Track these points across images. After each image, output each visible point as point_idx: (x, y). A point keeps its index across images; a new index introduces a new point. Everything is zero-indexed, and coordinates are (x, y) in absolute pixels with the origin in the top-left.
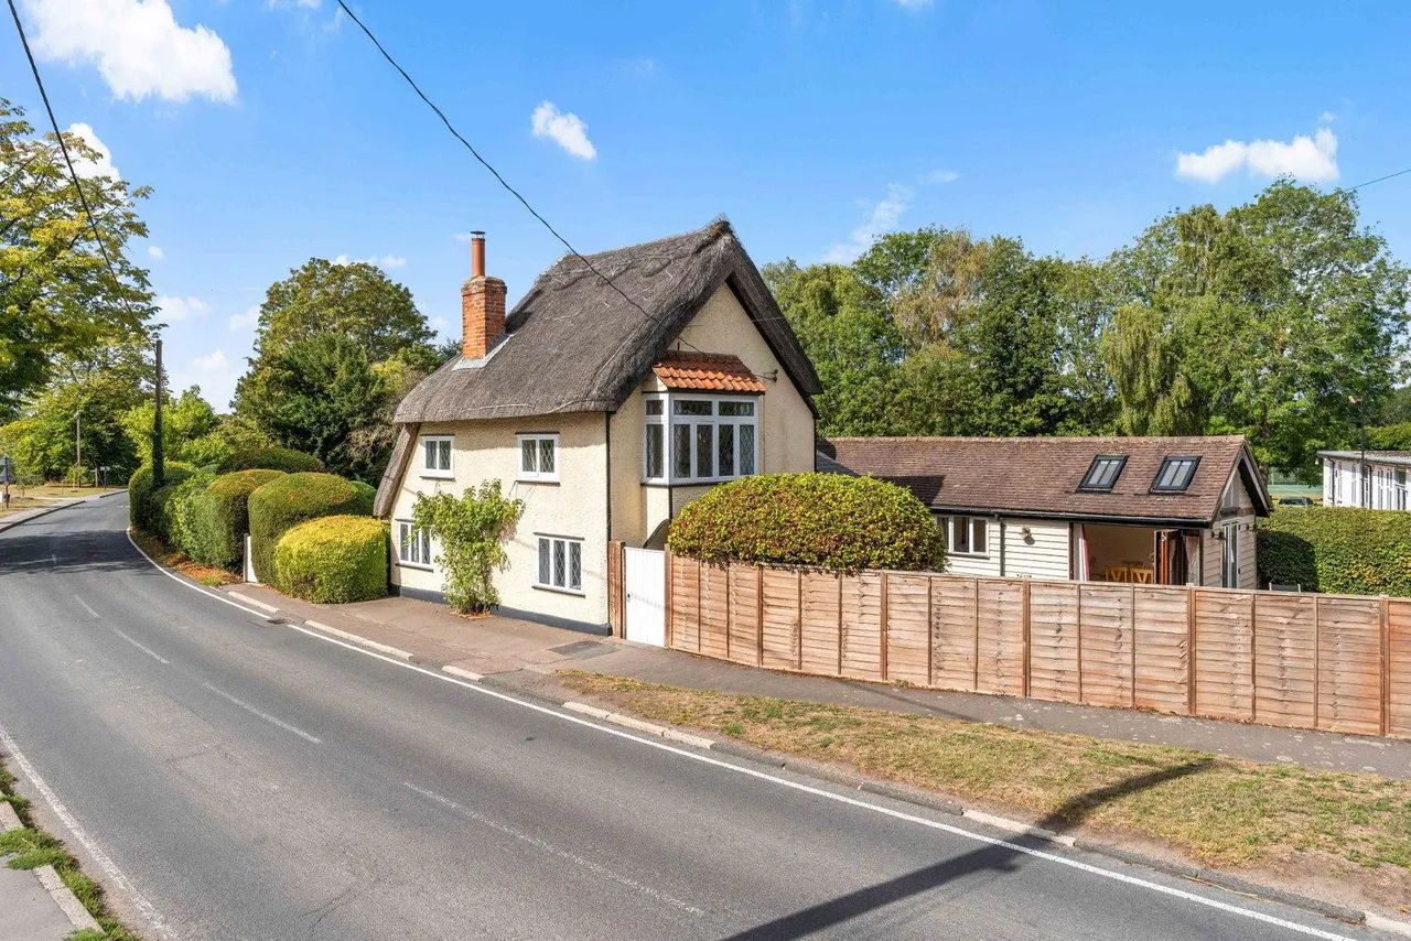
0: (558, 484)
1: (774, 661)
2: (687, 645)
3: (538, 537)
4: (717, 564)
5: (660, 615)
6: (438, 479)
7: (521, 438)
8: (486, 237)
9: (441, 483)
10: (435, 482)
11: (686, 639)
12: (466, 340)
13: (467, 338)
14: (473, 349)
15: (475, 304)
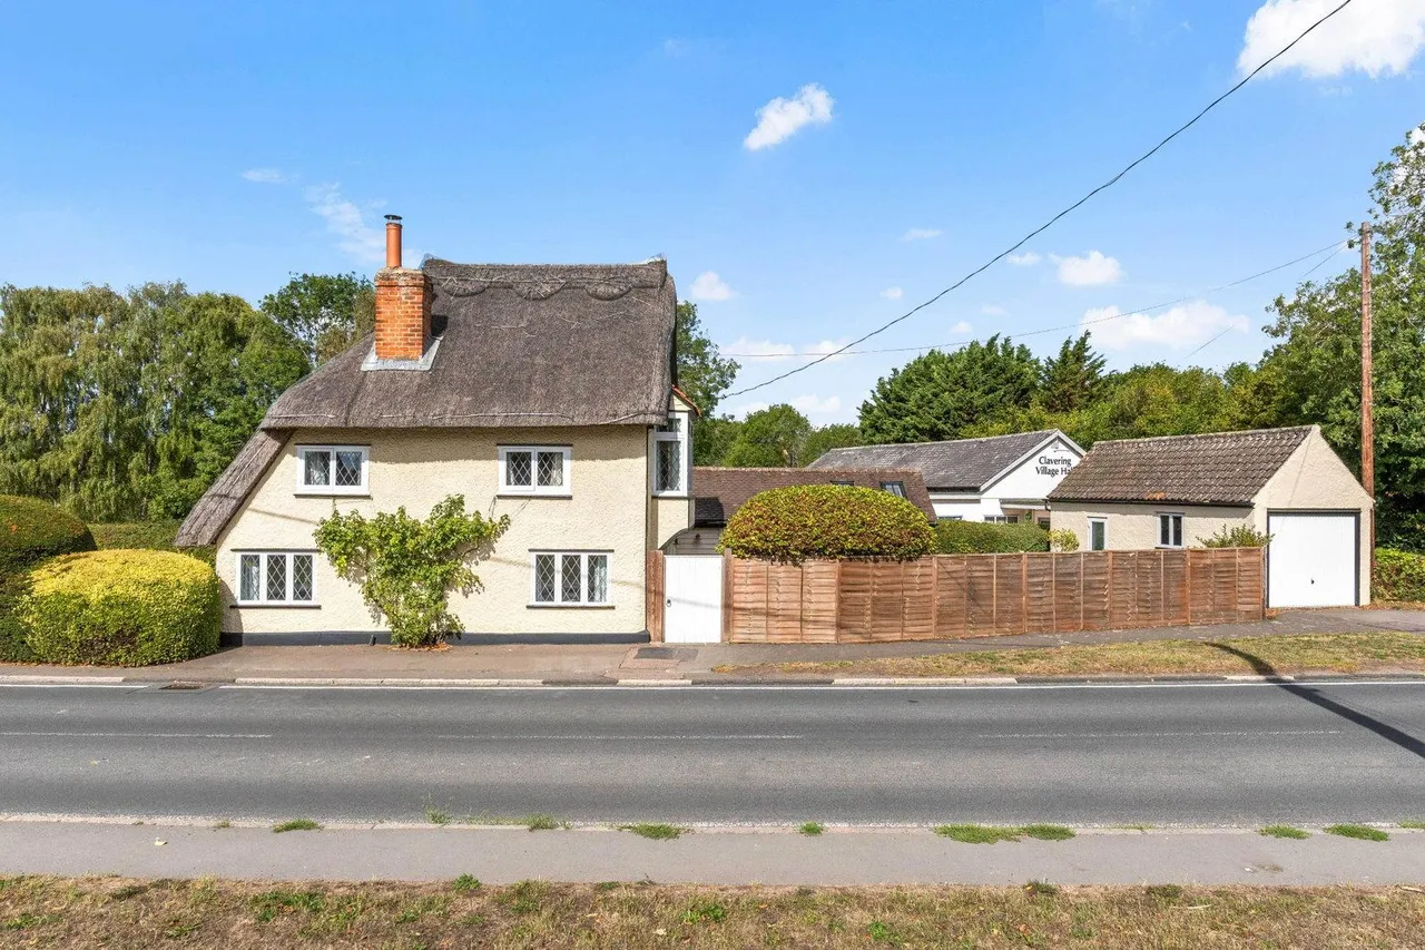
0: (570, 498)
1: (851, 636)
2: (752, 637)
3: (534, 554)
4: (789, 562)
5: (717, 615)
6: (335, 497)
7: (503, 451)
8: (402, 222)
9: (337, 501)
10: (331, 501)
11: (751, 630)
12: (382, 337)
13: (384, 335)
14: (397, 349)
15: (403, 297)
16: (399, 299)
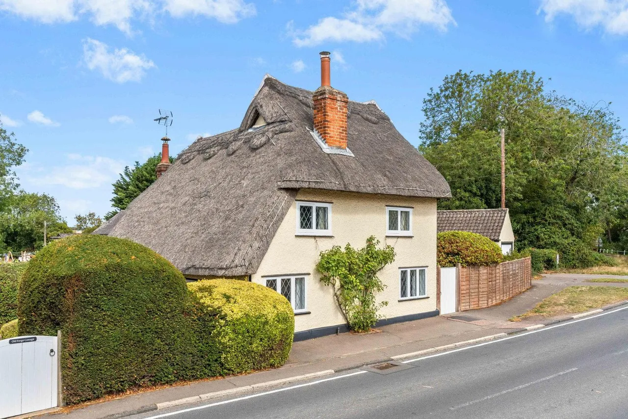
0: (412, 237)
2: (466, 307)
4: (476, 269)
6: (315, 237)
7: (389, 209)
9: (317, 240)
12: (329, 132)
13: (330, 131)
14: (335, 141)
15: (339, 108)
16: (337, 108)
